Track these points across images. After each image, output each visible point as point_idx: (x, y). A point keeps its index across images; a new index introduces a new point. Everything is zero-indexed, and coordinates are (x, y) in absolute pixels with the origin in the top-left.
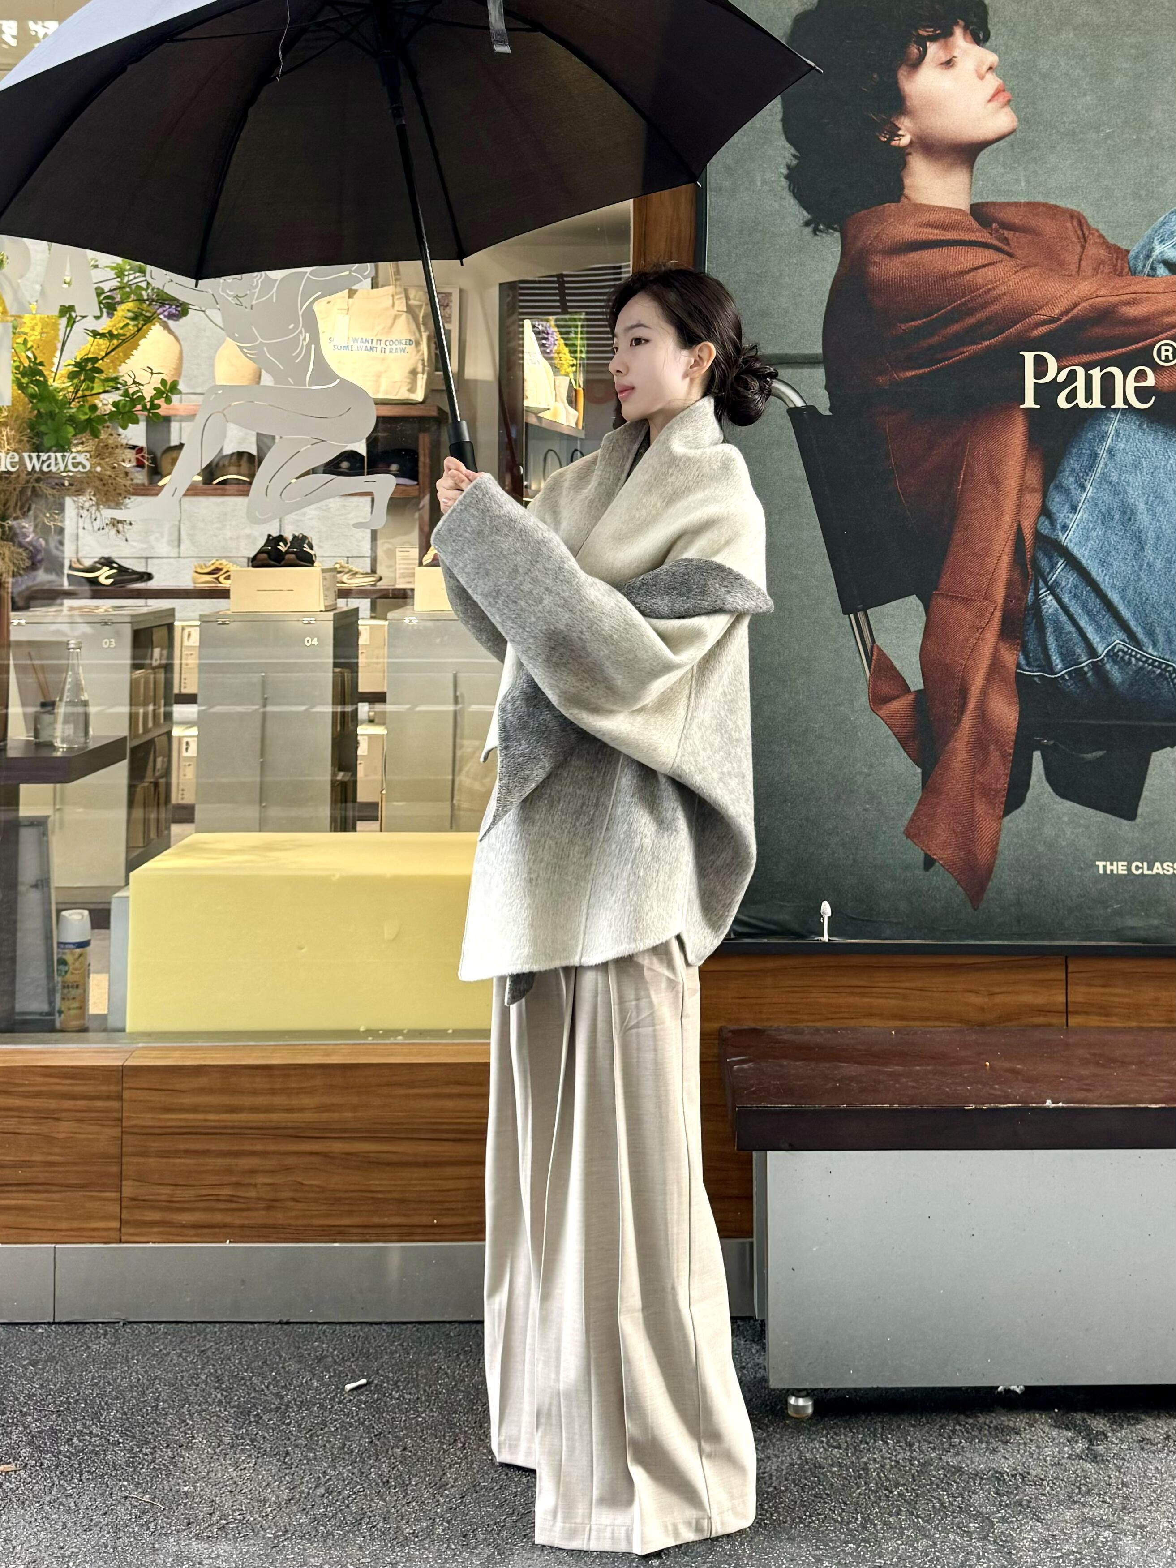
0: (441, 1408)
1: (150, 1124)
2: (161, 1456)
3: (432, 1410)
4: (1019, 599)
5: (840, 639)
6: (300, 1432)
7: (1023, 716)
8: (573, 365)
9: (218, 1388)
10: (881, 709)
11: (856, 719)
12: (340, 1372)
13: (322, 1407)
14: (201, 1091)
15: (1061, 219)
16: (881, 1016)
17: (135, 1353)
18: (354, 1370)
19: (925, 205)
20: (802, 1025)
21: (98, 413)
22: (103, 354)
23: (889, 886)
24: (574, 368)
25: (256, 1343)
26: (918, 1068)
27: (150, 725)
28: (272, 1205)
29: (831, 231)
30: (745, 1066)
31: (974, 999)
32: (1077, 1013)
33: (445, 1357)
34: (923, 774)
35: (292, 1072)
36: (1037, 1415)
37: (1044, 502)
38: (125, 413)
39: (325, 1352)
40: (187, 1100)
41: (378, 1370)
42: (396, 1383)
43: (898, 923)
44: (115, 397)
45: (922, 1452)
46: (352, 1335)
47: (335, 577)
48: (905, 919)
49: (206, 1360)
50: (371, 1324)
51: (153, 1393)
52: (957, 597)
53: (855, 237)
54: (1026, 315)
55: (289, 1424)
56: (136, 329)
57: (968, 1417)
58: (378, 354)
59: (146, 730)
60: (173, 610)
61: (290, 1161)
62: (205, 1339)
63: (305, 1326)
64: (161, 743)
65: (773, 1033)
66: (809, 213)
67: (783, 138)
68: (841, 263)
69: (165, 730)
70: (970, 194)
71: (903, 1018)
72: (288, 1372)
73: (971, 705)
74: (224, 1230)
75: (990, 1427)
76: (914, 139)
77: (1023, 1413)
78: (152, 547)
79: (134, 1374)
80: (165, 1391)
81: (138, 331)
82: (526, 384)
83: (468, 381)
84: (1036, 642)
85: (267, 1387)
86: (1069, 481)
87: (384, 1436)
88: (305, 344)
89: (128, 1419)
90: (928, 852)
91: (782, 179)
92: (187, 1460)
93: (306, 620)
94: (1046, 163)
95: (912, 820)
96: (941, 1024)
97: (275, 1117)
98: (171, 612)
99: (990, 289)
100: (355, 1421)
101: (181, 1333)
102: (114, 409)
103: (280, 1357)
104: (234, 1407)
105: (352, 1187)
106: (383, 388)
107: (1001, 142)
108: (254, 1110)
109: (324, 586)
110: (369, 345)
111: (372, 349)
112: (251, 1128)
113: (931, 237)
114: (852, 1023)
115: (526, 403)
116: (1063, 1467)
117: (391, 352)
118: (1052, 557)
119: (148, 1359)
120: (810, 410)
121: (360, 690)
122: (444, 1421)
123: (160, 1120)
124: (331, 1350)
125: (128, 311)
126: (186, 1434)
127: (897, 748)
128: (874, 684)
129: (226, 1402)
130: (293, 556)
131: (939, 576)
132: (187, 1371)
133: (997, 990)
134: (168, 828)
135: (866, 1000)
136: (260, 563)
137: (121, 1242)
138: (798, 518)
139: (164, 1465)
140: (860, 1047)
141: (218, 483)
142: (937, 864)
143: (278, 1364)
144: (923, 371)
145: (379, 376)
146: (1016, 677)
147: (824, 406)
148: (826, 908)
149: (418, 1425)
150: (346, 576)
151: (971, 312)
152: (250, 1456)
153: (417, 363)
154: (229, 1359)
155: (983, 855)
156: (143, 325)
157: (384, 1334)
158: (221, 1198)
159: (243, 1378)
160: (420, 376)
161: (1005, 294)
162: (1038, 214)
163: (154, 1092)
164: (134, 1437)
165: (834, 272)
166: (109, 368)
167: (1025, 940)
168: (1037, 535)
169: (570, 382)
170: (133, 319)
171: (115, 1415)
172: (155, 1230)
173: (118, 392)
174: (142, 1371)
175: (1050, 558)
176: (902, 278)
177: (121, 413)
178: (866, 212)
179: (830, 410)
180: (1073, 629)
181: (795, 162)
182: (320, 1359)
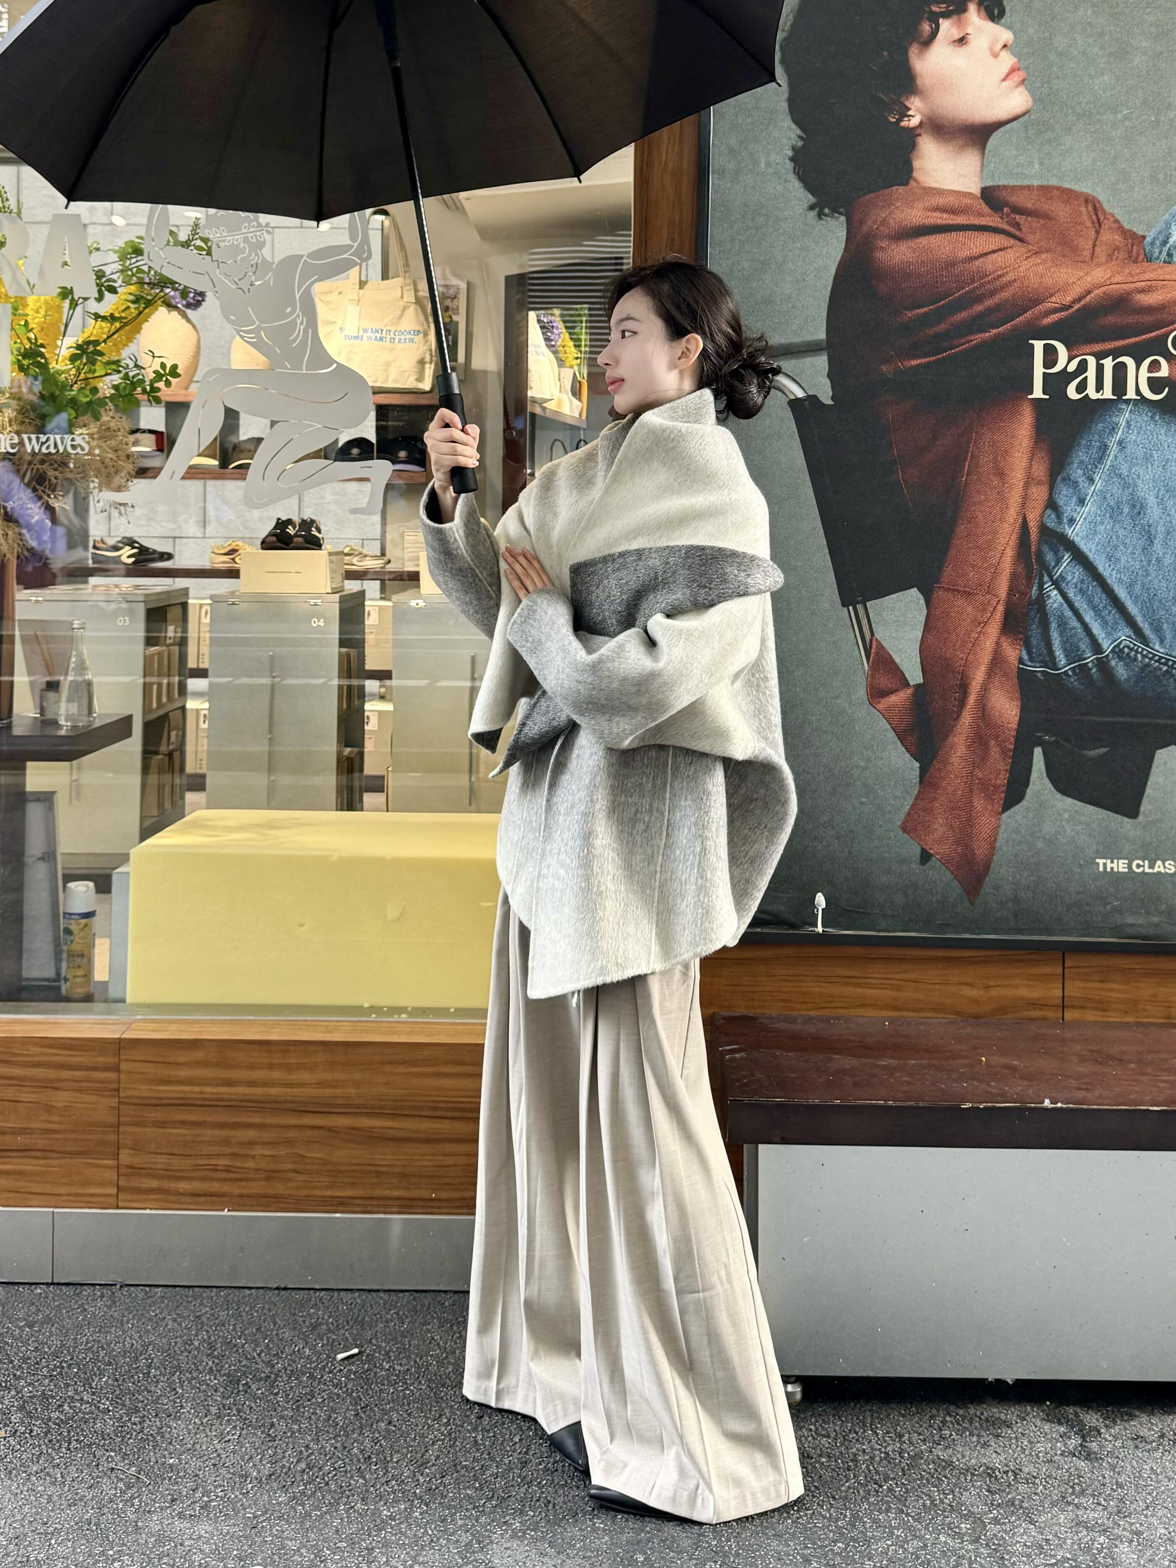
0: (430, 1380)
1: (147, 1094)
2: (149, 1426)
3: (420, 1382)
4: (1023, 594)
5: (838, 631)
6: (287, 1402)
7: (1024, 710)
8: (577, 358)
9: (210, 1355)
10: (879, 702)
11: (853, 712)
12: (334, 1340)
13: (312, 1377)
14: (197, 1064)
15: (1076, 203)
16: (875, 1006)
17: (131, 1316)
18: (347, 1338)
19: (934, 189)
20: (794, 1013)
21: (100, 395)
22: (105, 337)
23: (884, 879)
24: (579, 361)
25: (252, 1308)
26: (913, 1062)
27: (164, 700)
28: (271, 1176)
29: (836, 215)
30: (737, 1055)
31: (967, 992)
32: (1074, 1007)
33: (439, 1327)
34: (920, 768)
35: (292, 1048)
36: (1029, 1408)
37: (1050, 494)
38: (126, 396)
39: (320, 1320)
40: (184, 1073)
41: (371, 1339)
42: (387, 1353)
43: (893, 916)
44: (116, 379)
45: (911, 1443)
46: (350, 1302)
47: (342, 560)
48: (900, 911)
49: (200, 1326)
50: (370, 1291)
51: (146, 1359)
52: (959, 591)
53: (862, 222)
54: (1037, 302)
55: (277, 1394)
56: (137, 312)
57: (958, 1407)
58: (387, 344)
59: (160, 705)
60: (187, 589)
61: (291, 1134)
62: (202, 1304)
63: (302, 1292)
64: (175, 716)
65: (766, 1021)
66: (813, 195)
67: (789, 118)
68: (846, 249)
69: (180, 705)
70: (981, 177)
71: (897, 1009)
72: (281, 1340)
73: (972, 699)
74: (221, 1199)
75: (980, 1419)
76: (924, 120)
77: (1014, 1405)
78: (180, 528)
79: (128, 1339)
80: (157, 1357)
81: (140, 313)
82: (529, 375)
83: (474, 371)
84: (1039, 637)
85: (259, 1355)
86: (1077, 473)
87: (371, 1409)
88: (302, 328)
89: (119, 1386)
90: (925, 847)
91: (787, 161)
92: (174, 1431)
93: (312, 602)
94: (1061, 144)
95: (909, 814)
96: (935, 1015)
97: (274, 1091)
98: (185, 592)
99: (1000, 276)
100: (343, 1393)
101: (178, 1297)
102: (113, 392)
103: (275, 1323)
104: (224, 1375)
105: (355, 1161)
106: (391, 378)
107: (1015, 122)
108: (252, 1084)
109: (331, 568)
110: (378, 335)
111: (381, 339)
112: (248, 1101)
113: (940, 222)
114: (845, 1012)
115: (530, 394)
116: (1056, 1465)
117: (399, 342)
118: (1058, 551)
119: (143, 1324)
120: (813, 400)
121: (367, 667)
122: (432, 1395)
123: (157, 1091)
124: (326, 1317)
125: (130, 294)
126: (175, 1402)
127: (894, 742)
128: (873, 677)
129: (217, 1371)
130: (300, 539)
131: (940, 569)
132: (181, 1337)
133: (992, 983)
134: (183, 798)
135: (859, 990)
136: (268, 546)
137: (118, 1208)
138: (797, 508)
139: (152, 1435)
140: (853, 1038)
141: (234, 468)
142: (933, 859)
143: (272, 1331)
144: (927, 360)
145: (388, 365)
146: (1018, 672)
147: (826, 395)
148: (820, 900)
149: (405, 1398)
150: (357, 558)
151: (979, 299)
152: (235, 1427)
153: (425, 353)
154: (224, 1325)
155: (980, 852)
156: (145, 308)
157: (381, 1302)
158: (219, 1168)
159: (235, 1346)
160: (427, 366)
161: (1015, 280)
162: (1051, 198)
163: (149, 1065)
164: (124, 1405)
165: (839, 258)
166: (112, 351)
167: (1022, 934)
168: (1044, 529)
169: (575, 374)
170: (133, 302)
171: (106, 1381)
172: (152, 1197)
173: (118, 375)
174: (136, 1336)
175: (1056, 552)
176: (909, 264)
177: (120, 396)
178: (873, 195)
179: (833, 398)
180: (1077, 625)
181: (800, 143)
182: (314, 1327)
